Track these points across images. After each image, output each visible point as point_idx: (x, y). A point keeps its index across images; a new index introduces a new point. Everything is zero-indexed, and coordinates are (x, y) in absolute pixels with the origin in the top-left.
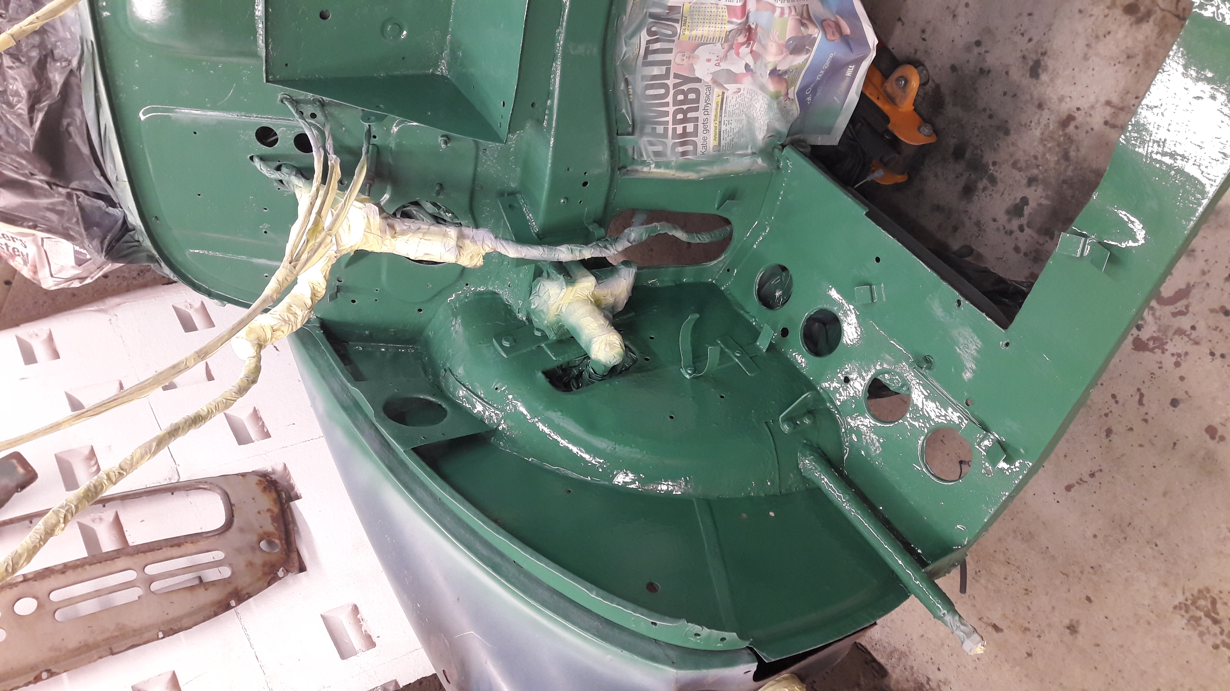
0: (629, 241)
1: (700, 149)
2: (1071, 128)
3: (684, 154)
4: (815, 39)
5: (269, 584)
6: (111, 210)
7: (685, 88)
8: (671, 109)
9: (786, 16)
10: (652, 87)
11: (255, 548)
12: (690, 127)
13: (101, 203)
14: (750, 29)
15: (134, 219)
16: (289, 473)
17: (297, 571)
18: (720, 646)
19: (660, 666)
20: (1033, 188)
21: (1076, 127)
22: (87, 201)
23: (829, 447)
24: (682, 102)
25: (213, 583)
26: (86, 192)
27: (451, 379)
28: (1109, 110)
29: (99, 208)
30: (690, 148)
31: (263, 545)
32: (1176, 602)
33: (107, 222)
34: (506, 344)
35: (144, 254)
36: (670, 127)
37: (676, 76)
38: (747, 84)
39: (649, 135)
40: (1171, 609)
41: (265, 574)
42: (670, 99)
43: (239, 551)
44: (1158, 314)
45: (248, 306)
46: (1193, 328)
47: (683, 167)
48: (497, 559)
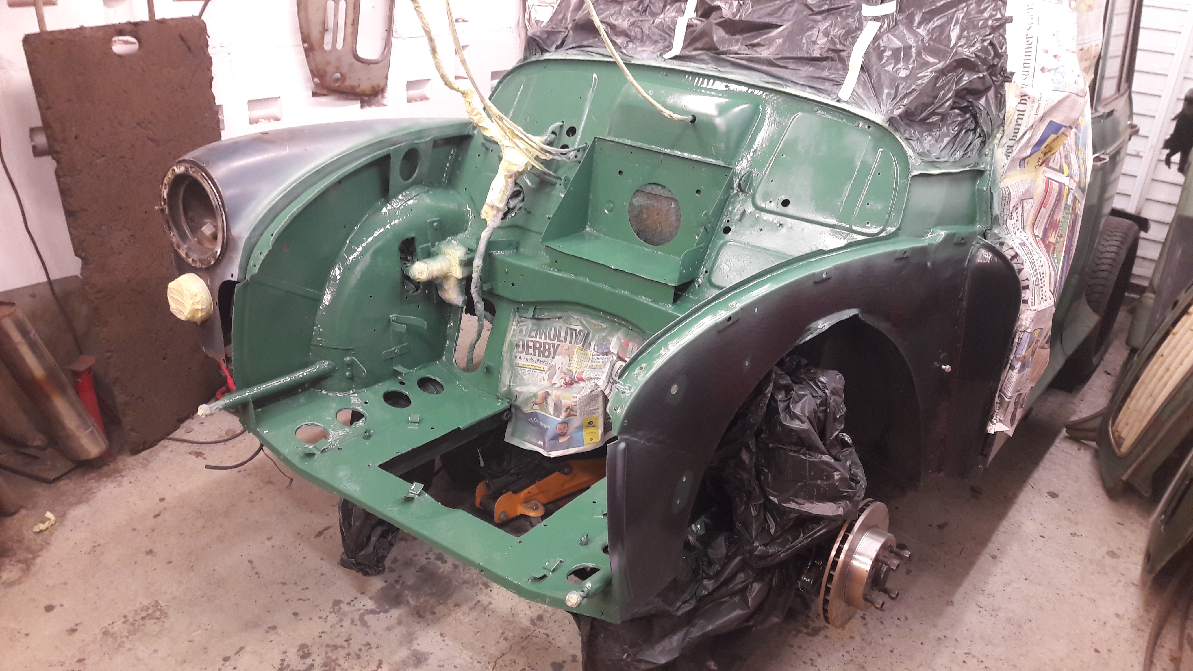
0: (477, 302)
1: (519, 355)
2: (481, 586)
3: (518, 345)
4: (559, 417)
5: (311, 71)
6: (554, 46)
7: (551, 350)
8: (542, 341)
9: (573, 400)
10: (555, 331)
11: (338, 69)
12: (531, 351)
13: (559, 42)
14: (572, 384)
15: (547, 56)
16: (379, 106)
17: (314, 91)
18: (251, 263)
19: (250, 232)
20: (451, 566)
21: (481, 589)
22: (561, 36)
23: (328, 382)
24: (544, 347)
25: (323, 37)
26: (566, 37)
27: (422, 190)
28: (485, 603)
29: (557, 41)
30: (520, 349)
31: (338, 75)
32: (160, 602)
33: (549, 42)
34: (435, 224)
35: (528, 55)
36: (533, 339)
37: (558, 345)
38: (546, 384)
39: (532, 327)
40: (156, 599)
41: (318, 71)
42: (548, 341)
43: (339, 59)
44: (355, 612)
45: (490, 99)
46: (342, 626)
47: (511, 343)
48: (322, 175)
